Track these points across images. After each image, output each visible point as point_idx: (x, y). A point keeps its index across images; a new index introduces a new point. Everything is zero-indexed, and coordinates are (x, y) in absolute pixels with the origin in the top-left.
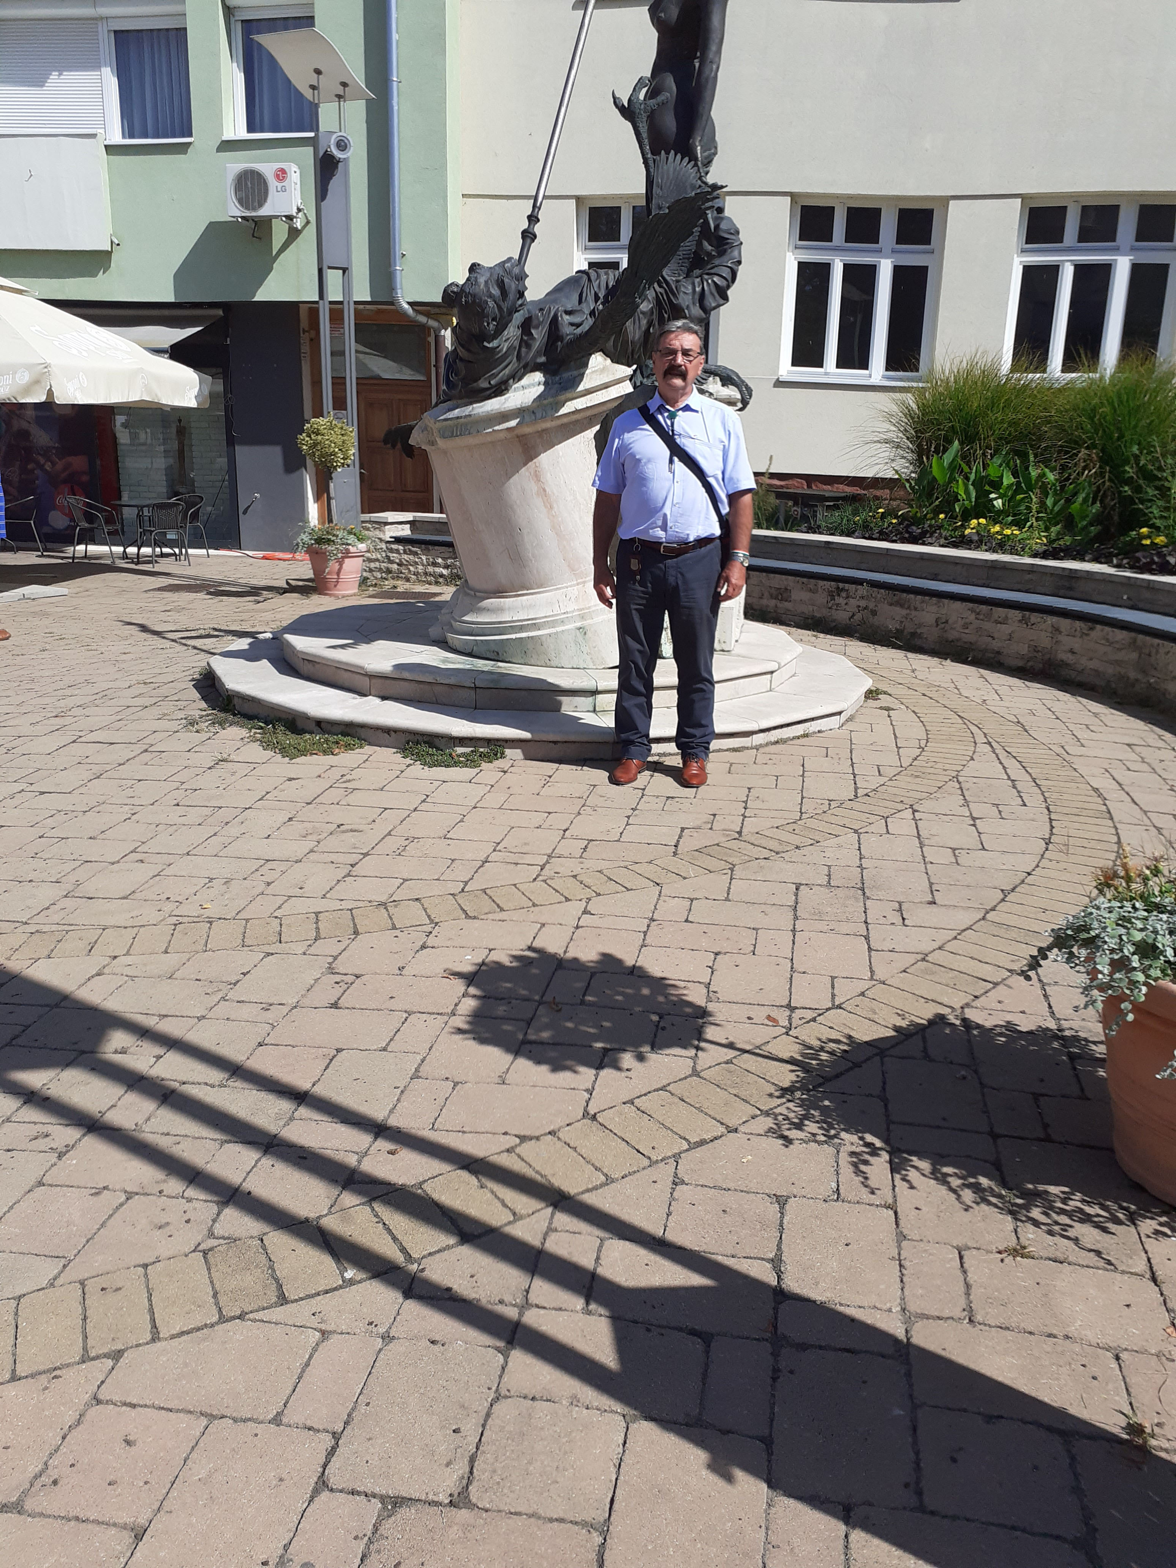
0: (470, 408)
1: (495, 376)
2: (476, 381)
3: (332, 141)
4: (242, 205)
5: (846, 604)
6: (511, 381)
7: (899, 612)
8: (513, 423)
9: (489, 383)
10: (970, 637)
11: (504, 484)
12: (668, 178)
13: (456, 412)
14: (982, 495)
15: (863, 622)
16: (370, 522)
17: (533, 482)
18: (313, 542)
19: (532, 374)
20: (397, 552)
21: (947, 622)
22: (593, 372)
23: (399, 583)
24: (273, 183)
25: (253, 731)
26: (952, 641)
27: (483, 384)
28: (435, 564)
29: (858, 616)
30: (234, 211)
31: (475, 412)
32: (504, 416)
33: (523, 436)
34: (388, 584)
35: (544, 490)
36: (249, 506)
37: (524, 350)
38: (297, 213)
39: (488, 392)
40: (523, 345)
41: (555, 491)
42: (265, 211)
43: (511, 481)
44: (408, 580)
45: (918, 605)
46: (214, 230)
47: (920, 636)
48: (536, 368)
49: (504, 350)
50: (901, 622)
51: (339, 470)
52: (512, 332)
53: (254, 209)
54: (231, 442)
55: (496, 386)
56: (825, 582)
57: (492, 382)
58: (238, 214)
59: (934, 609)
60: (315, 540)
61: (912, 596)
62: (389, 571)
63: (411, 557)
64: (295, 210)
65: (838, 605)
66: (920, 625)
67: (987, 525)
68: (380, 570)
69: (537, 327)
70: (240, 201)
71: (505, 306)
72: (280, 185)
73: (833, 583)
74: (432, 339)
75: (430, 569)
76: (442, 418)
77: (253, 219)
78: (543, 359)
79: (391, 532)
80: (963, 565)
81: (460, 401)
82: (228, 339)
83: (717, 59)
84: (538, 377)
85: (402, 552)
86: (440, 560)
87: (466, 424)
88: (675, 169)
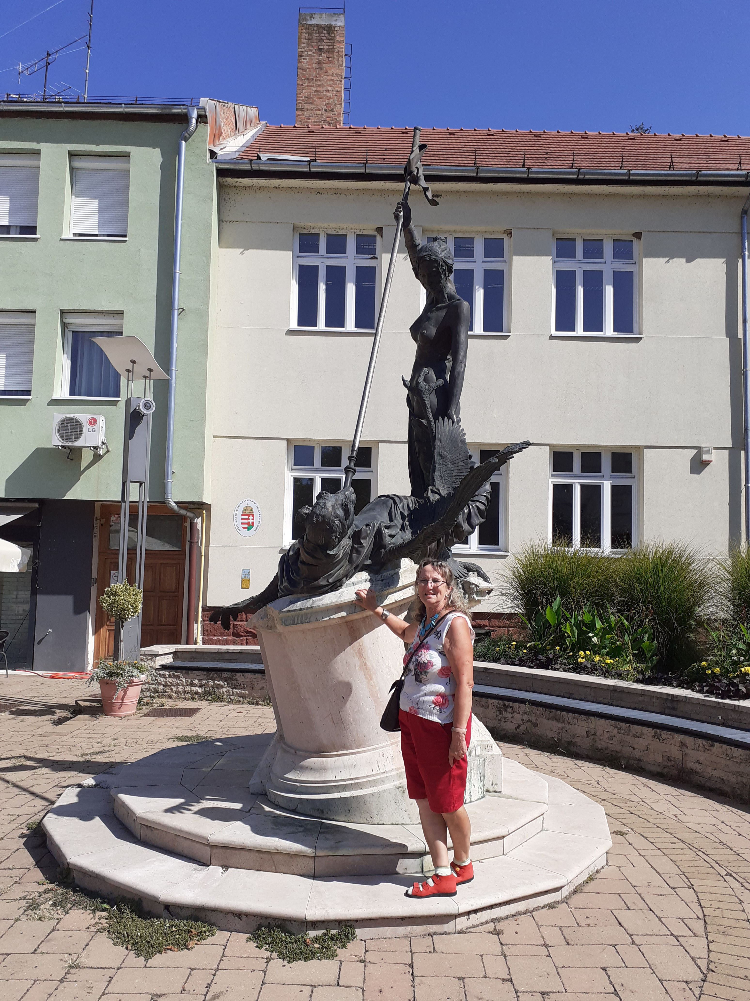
0: (310, 601)
1: (331, 575)
2: (317, 580)
3: (141, 404)
4: (63, 439)
5: (512, 717)
6: (345, 578)
7: (556, 726)
8: (344, 614)
9: (328, 581)
10: (614, 746)
11: (331, 660)
12: (445, 435)
13: (299, 605)
14: (582, 633)
15: (527, 732)
16: (145, 655)
17: (356, 658)
18: (105, 675)
19: (360, 573)
20: (164, 676)
21: (595, 734)
22: (405, 571)
23: (164, 700)
24: (86, 426)
25: (99, 913)
26: (602, 749)
27: (322, 582)
28: (192, 685)
29: (523, 727)
30: (57, 441)
31: (316, 604)
32: (339, 608)
33: (350, 621)
34: (157, 701)
35: (366, 665)
36: (43, 639)
37: (354, 555)
38: (102, 446)
39: (326, 588)
40: (354, 551)
41: (374, 666)
42: (78, 443)
43: (338, 657)
44: (170, 697)
45: (571, 720)
46: (40, 453)
47: (575, 744)
48: (364, 568)
49: (341, 556)
50: (559, 733)
51: (129, 620)
52: (346, 542)
53: (71, 441)
54: (34, 592)
55: (333, 583)
56: (494, 701)
57: (330, 581)
58: (60, 444)
59: (583, 723)
60: (107, 674)
61: (565, 713)
62: (156, 691)
63: (174, 680)
64: (100, 443)
65: (505, 718)
66: (574, 736)
67: (590, 655)
68: (149, 690)
69: (365, 538)
70: (62, 437)
71: (346, 523)
72: (91, 428)
73: (500, 701)
74: (188, 525)
75: (188, 688)
76: (285, 609)
77: (69, 447)
78: (369, 562)
79: (160, 661)
80: (591, 688)
81: (300, 596)
82: (40, 523)
83: (465, 360)
84: (364, 575)
85: (167, 676)
86: (196, 682)
87: (306, 614)
88: (449, 430)
